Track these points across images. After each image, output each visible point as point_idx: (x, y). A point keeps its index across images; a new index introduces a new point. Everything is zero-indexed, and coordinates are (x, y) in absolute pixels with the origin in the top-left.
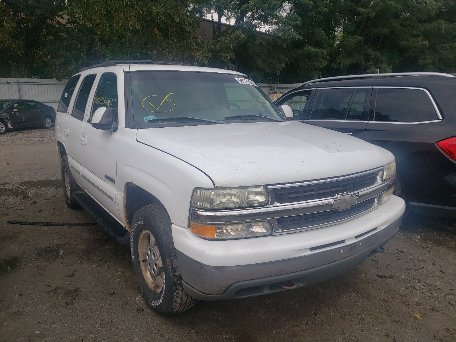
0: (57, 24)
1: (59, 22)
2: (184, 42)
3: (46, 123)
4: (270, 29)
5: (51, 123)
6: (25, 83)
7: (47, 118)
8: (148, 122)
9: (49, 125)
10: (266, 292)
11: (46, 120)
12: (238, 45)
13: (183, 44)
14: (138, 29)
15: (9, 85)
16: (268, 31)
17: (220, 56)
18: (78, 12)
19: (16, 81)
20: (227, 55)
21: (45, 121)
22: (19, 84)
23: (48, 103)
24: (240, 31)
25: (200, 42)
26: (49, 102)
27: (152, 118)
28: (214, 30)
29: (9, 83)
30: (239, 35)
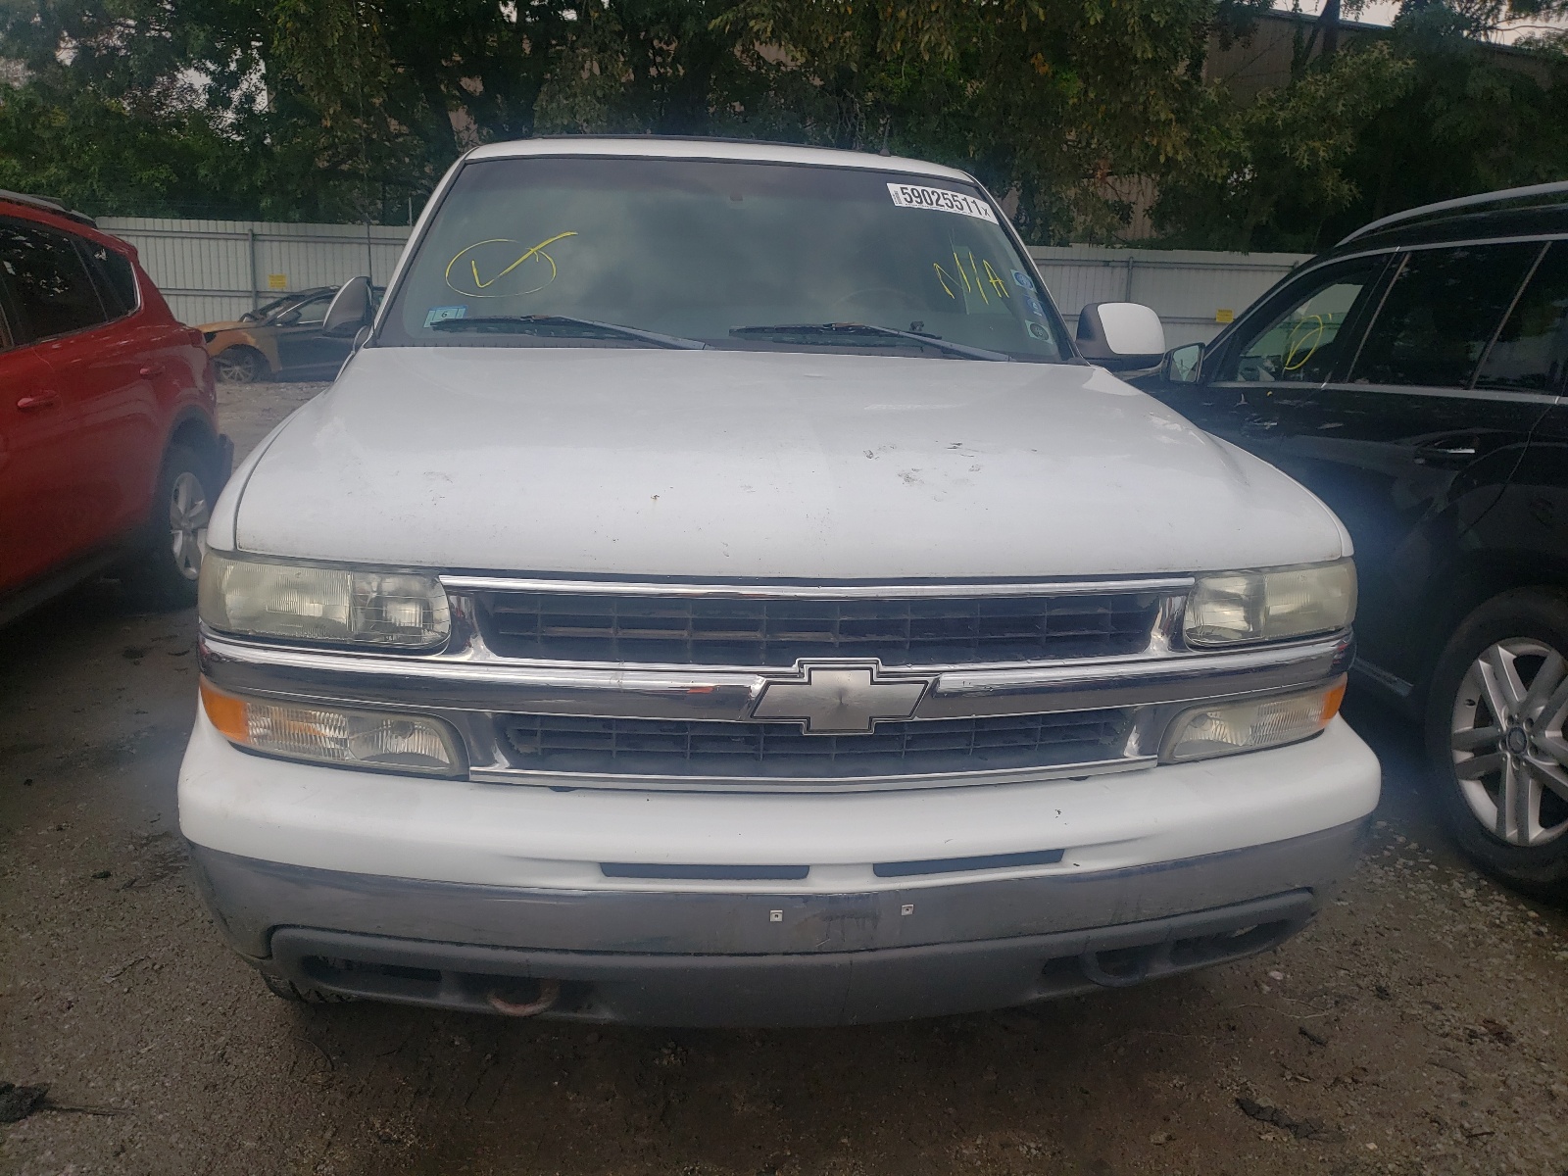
0: (753, 62)
1: (760, 57)
2: (1124, 100)
4: (1539, 34)
8: (435, 329)
10: (449, 999)
12: (1379, 106)
13: (1119, 106)
14: (948, 58)
16: (1528, 42)
17: (1287, 150)
18: (763, 15)
20: (1317, 144)
24: (1385, 47)
25: (1216, 100)
27: (452, 314)
28: (1297, 53)
30: (1379, 64)
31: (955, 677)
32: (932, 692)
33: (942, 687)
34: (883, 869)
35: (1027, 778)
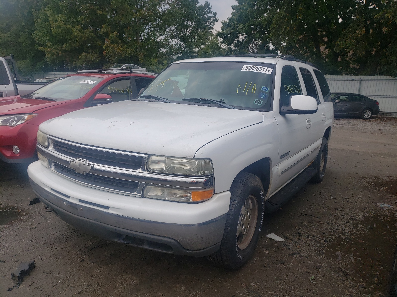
3: (365, 115)
5: (370, 115)
6: (366, 80)
7: (368, 110)
9: (367, 117)
11: (366, 112)
15: (354, 82)
19: (359, 78)
21: (364, 113)
22: (361, 81)
23: (374, 98)
26: (375, 96)
29: (353, 80)
31: (98, 166)
32: (92, 168)
33: (94, 168)
34: (81, 201)
35: (113, 192)
